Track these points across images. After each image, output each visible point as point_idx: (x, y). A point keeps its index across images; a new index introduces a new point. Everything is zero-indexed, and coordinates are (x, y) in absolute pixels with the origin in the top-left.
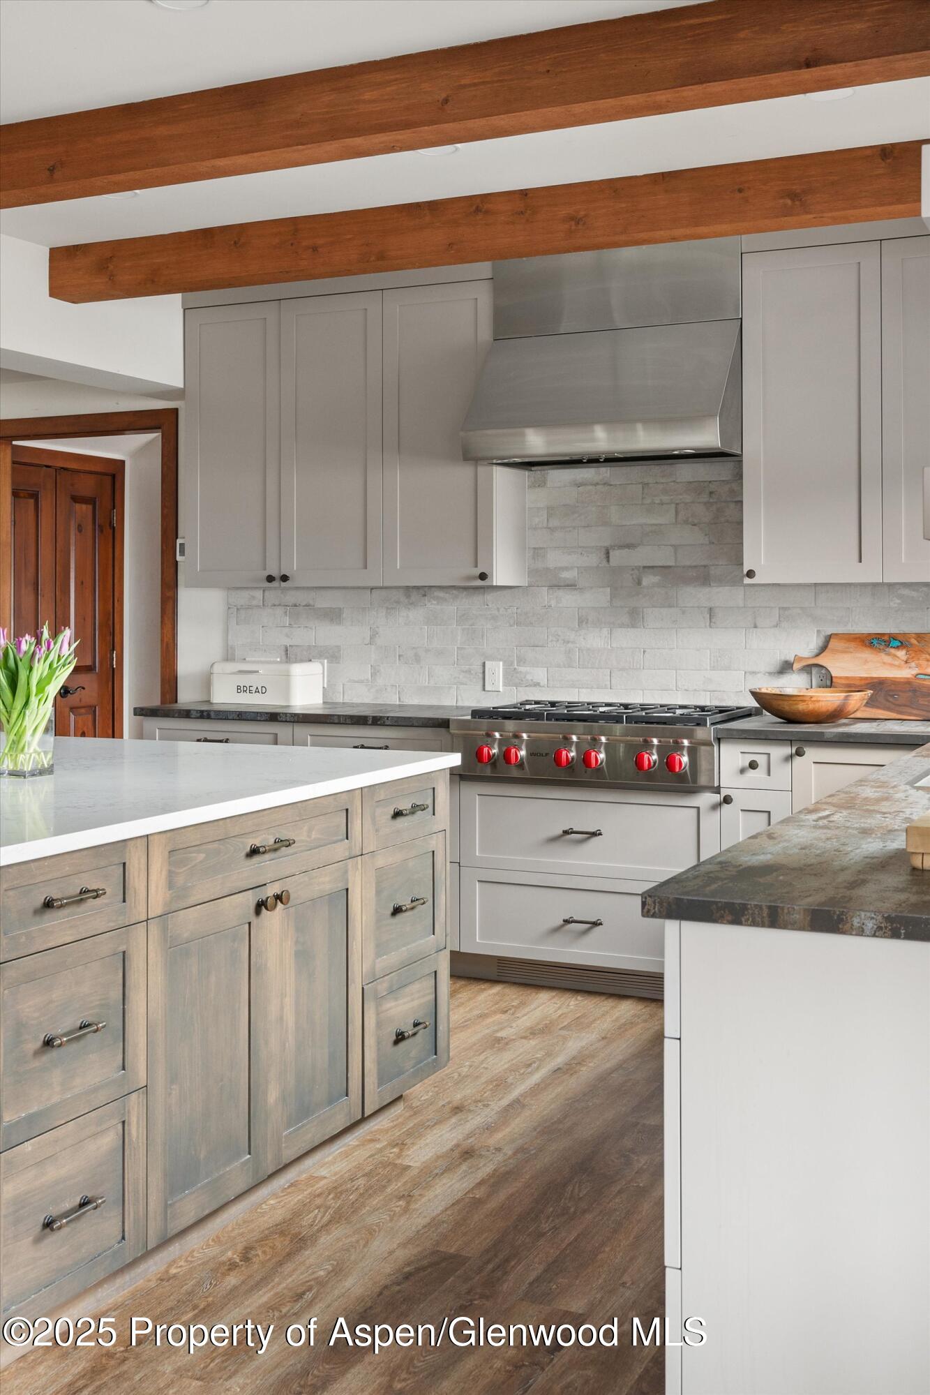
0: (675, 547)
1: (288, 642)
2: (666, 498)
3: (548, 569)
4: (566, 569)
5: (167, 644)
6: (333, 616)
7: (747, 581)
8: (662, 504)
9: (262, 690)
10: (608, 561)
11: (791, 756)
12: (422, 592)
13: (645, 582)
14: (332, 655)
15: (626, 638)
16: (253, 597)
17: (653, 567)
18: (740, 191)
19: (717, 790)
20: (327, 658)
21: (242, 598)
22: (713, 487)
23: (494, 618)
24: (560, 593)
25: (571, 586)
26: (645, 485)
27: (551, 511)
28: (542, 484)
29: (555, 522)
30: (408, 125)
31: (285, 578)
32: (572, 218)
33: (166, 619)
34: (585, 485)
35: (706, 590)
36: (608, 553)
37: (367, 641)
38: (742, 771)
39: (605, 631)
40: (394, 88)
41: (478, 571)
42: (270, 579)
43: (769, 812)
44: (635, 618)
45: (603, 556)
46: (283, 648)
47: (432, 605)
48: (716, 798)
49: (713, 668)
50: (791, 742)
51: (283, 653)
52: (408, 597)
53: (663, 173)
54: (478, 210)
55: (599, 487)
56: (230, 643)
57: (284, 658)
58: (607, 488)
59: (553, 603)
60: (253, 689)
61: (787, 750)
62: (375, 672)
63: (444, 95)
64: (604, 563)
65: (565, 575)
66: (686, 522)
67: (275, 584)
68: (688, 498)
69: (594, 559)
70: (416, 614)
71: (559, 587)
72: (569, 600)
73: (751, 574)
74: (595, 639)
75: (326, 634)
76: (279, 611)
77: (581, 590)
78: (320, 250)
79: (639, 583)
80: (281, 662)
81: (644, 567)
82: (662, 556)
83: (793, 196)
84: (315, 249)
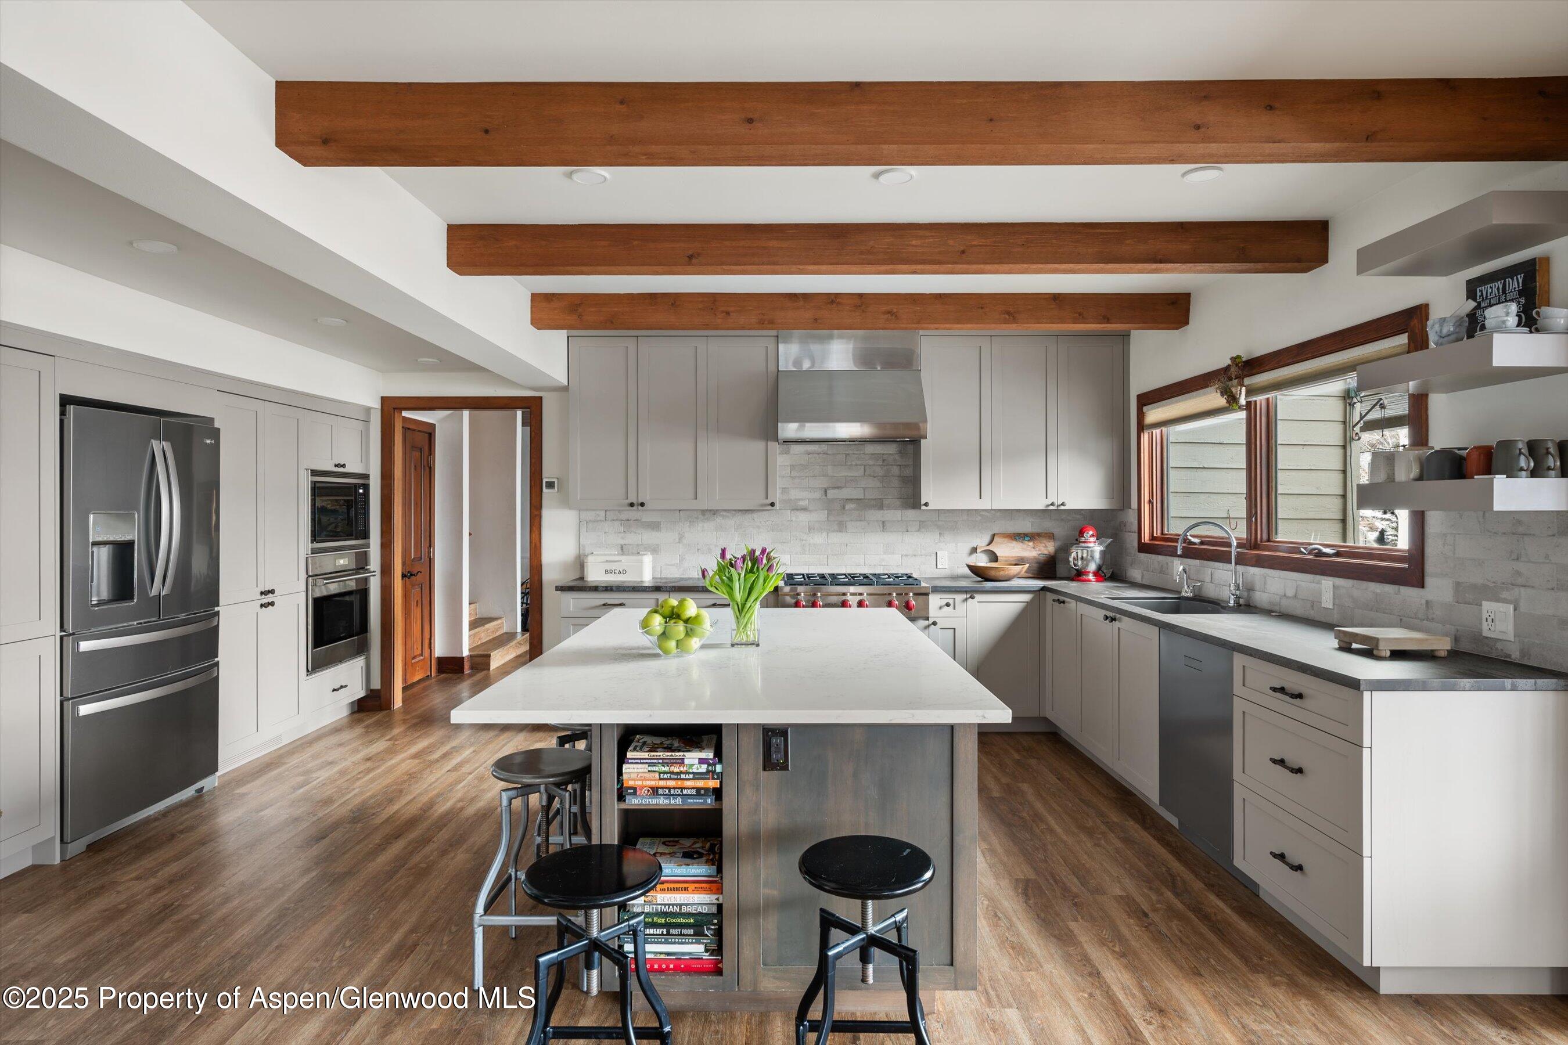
0: (864, 489)
1: (623, 542)
2: (859, 462)
3: (791, 500)
4: (802, 500)
5: (535, 546)
6: (655, 526)
7: (923, 508)
8: (856, 465)
9: (624, 572)
10: (826, 496)
11: (966, 599)
12: (712, 512)
13: (847, 507)
14: (654, 550)
15: (837, 538)
16: (598, 515)
17: (852, 499)
18: (982, 308)
19: (927, 619)
20: (649, 551)
21: (589, 515)
22: (885, 456)
23: (759, 527)
24: (798, 513)
25: (804, 509)
26: (847, 455)
27: (793, 467)
28: (788, 452)
29: (794, 474)
30: (940, 263)
31: (642, 505)
32: (889, 312)
33: (534, 528)
34: (813, 453)
35: (882, 511)
36: (826, 492)
37: (677, 540)
38: (941, 608)
39: (824, 534)
40: (931, 240)
41: (769, 501)
42: (632, 505)
43: (954, 629)
44: (841, 527)
45: (823, 493)
46: (620, 546)
47: (719, 520)
48: (926, 623)
49: (885, 553)
50: (966, 592)
51: (620, 549)
52: (704, 515)
53: (940, 294)
54: (832, 302)
55: (821, 455)
56: (581, 543)
57: (620, 551)
58: (825, 456)
59: (794, 519)
60: (617, 572)
61: (963, 596)
62: (682, 559)
63: (962, 248)
64: (824, 497)
65: (801, 503)
66: (870, 476)
67: (635, 508)
68: (871, 462)
69: (818, 495)
70: (709, 525)
71: (797, 510)
72: (803, 517)
73: (926, 504)
74: (819, 539)
75: (649, 537)
76: (617, 523)
77: (811, 511)
78: (732, 314)
79: (844, 508)
80: (618, 555)
81: (847, 499)
82: (857, 494)
83: (1008, 313)
84: (728, 313)
